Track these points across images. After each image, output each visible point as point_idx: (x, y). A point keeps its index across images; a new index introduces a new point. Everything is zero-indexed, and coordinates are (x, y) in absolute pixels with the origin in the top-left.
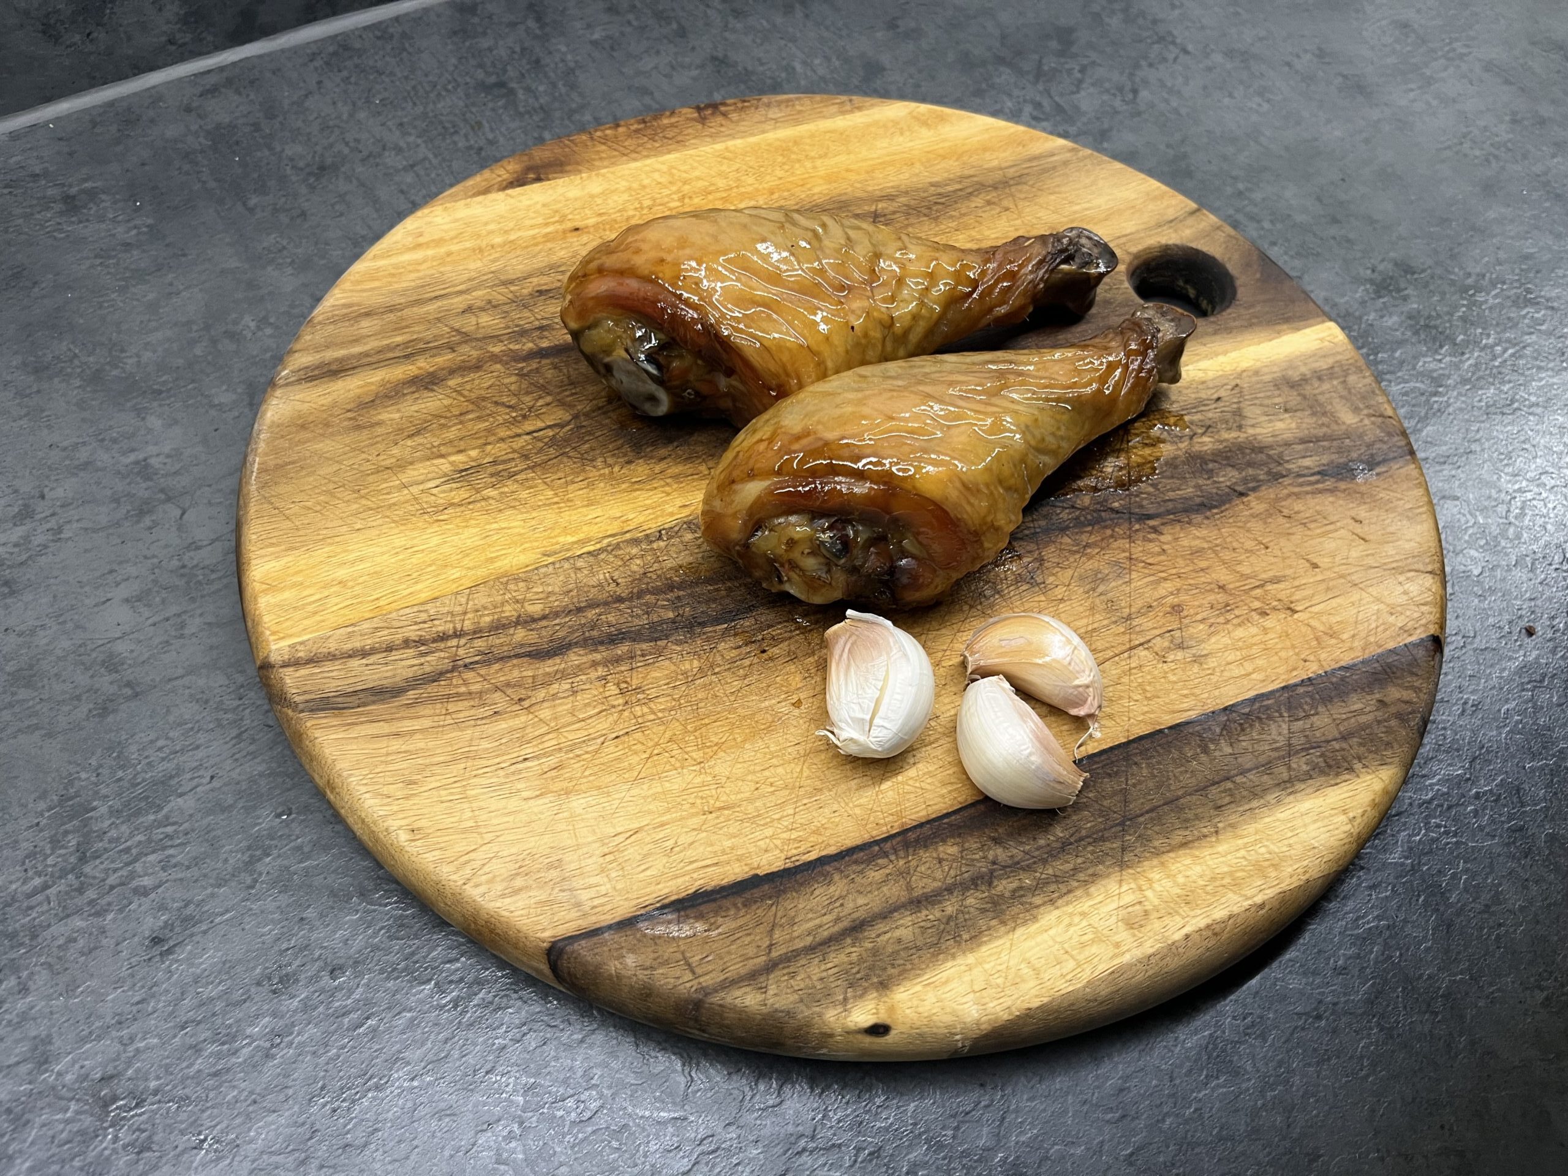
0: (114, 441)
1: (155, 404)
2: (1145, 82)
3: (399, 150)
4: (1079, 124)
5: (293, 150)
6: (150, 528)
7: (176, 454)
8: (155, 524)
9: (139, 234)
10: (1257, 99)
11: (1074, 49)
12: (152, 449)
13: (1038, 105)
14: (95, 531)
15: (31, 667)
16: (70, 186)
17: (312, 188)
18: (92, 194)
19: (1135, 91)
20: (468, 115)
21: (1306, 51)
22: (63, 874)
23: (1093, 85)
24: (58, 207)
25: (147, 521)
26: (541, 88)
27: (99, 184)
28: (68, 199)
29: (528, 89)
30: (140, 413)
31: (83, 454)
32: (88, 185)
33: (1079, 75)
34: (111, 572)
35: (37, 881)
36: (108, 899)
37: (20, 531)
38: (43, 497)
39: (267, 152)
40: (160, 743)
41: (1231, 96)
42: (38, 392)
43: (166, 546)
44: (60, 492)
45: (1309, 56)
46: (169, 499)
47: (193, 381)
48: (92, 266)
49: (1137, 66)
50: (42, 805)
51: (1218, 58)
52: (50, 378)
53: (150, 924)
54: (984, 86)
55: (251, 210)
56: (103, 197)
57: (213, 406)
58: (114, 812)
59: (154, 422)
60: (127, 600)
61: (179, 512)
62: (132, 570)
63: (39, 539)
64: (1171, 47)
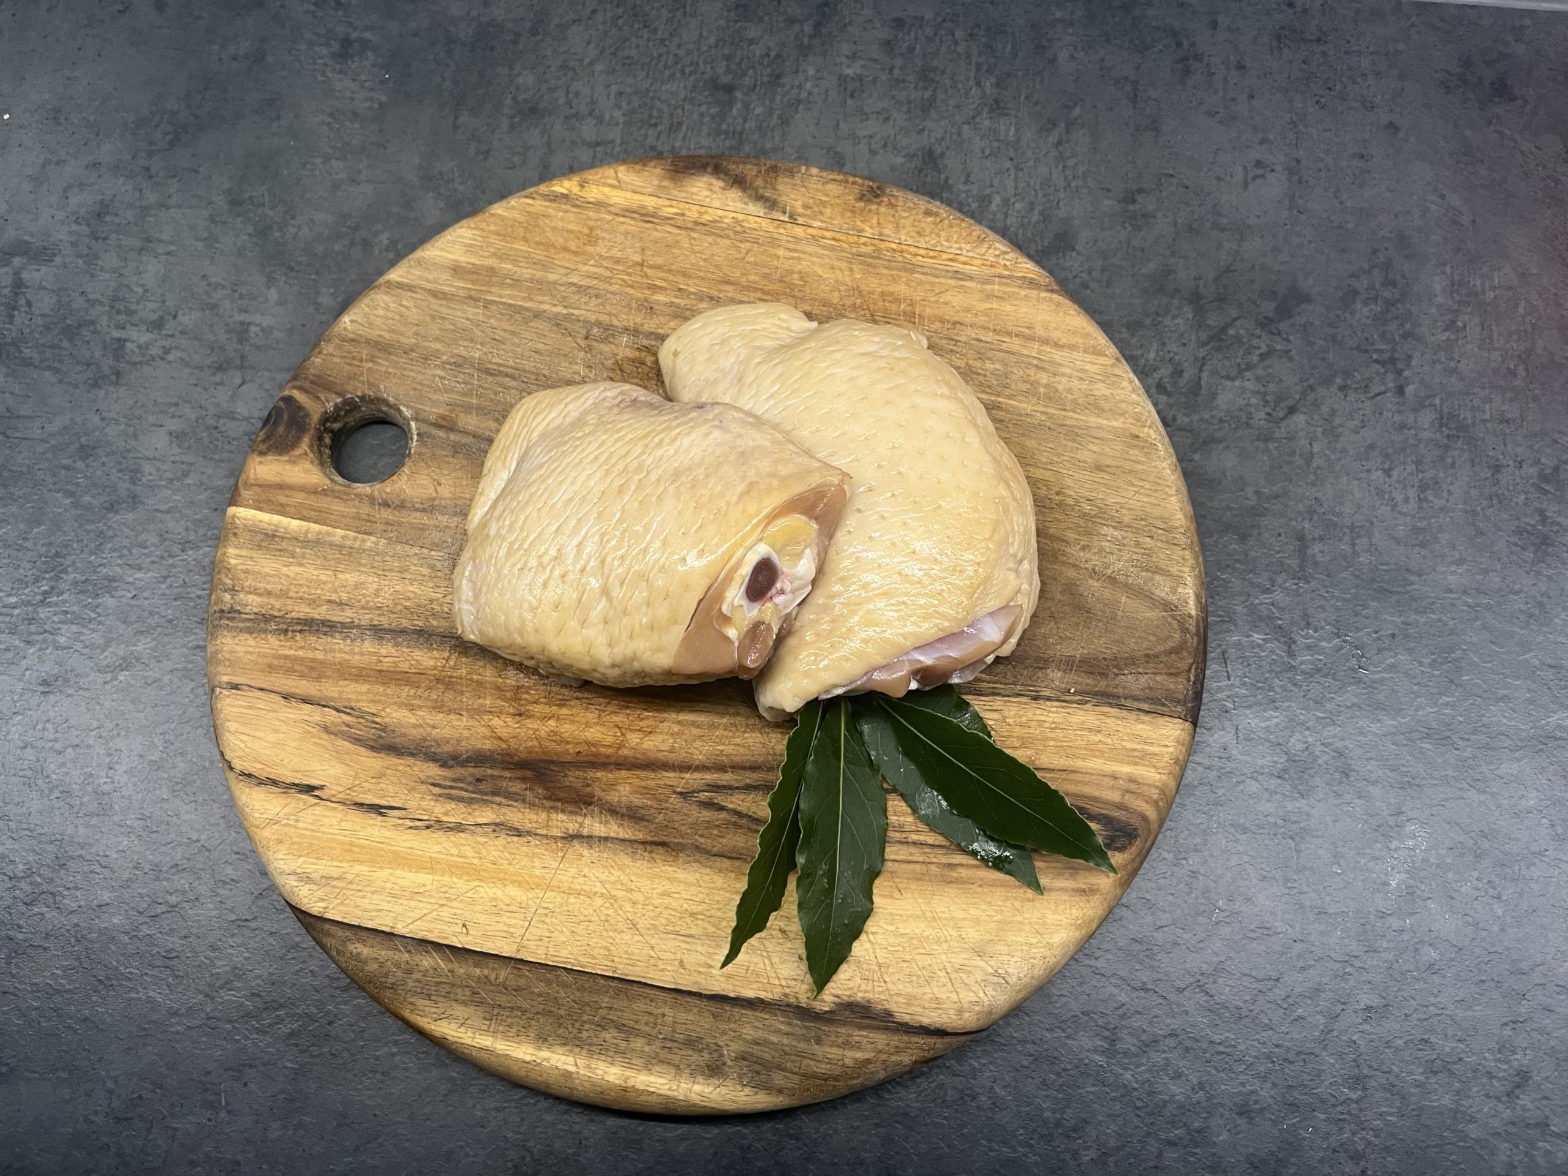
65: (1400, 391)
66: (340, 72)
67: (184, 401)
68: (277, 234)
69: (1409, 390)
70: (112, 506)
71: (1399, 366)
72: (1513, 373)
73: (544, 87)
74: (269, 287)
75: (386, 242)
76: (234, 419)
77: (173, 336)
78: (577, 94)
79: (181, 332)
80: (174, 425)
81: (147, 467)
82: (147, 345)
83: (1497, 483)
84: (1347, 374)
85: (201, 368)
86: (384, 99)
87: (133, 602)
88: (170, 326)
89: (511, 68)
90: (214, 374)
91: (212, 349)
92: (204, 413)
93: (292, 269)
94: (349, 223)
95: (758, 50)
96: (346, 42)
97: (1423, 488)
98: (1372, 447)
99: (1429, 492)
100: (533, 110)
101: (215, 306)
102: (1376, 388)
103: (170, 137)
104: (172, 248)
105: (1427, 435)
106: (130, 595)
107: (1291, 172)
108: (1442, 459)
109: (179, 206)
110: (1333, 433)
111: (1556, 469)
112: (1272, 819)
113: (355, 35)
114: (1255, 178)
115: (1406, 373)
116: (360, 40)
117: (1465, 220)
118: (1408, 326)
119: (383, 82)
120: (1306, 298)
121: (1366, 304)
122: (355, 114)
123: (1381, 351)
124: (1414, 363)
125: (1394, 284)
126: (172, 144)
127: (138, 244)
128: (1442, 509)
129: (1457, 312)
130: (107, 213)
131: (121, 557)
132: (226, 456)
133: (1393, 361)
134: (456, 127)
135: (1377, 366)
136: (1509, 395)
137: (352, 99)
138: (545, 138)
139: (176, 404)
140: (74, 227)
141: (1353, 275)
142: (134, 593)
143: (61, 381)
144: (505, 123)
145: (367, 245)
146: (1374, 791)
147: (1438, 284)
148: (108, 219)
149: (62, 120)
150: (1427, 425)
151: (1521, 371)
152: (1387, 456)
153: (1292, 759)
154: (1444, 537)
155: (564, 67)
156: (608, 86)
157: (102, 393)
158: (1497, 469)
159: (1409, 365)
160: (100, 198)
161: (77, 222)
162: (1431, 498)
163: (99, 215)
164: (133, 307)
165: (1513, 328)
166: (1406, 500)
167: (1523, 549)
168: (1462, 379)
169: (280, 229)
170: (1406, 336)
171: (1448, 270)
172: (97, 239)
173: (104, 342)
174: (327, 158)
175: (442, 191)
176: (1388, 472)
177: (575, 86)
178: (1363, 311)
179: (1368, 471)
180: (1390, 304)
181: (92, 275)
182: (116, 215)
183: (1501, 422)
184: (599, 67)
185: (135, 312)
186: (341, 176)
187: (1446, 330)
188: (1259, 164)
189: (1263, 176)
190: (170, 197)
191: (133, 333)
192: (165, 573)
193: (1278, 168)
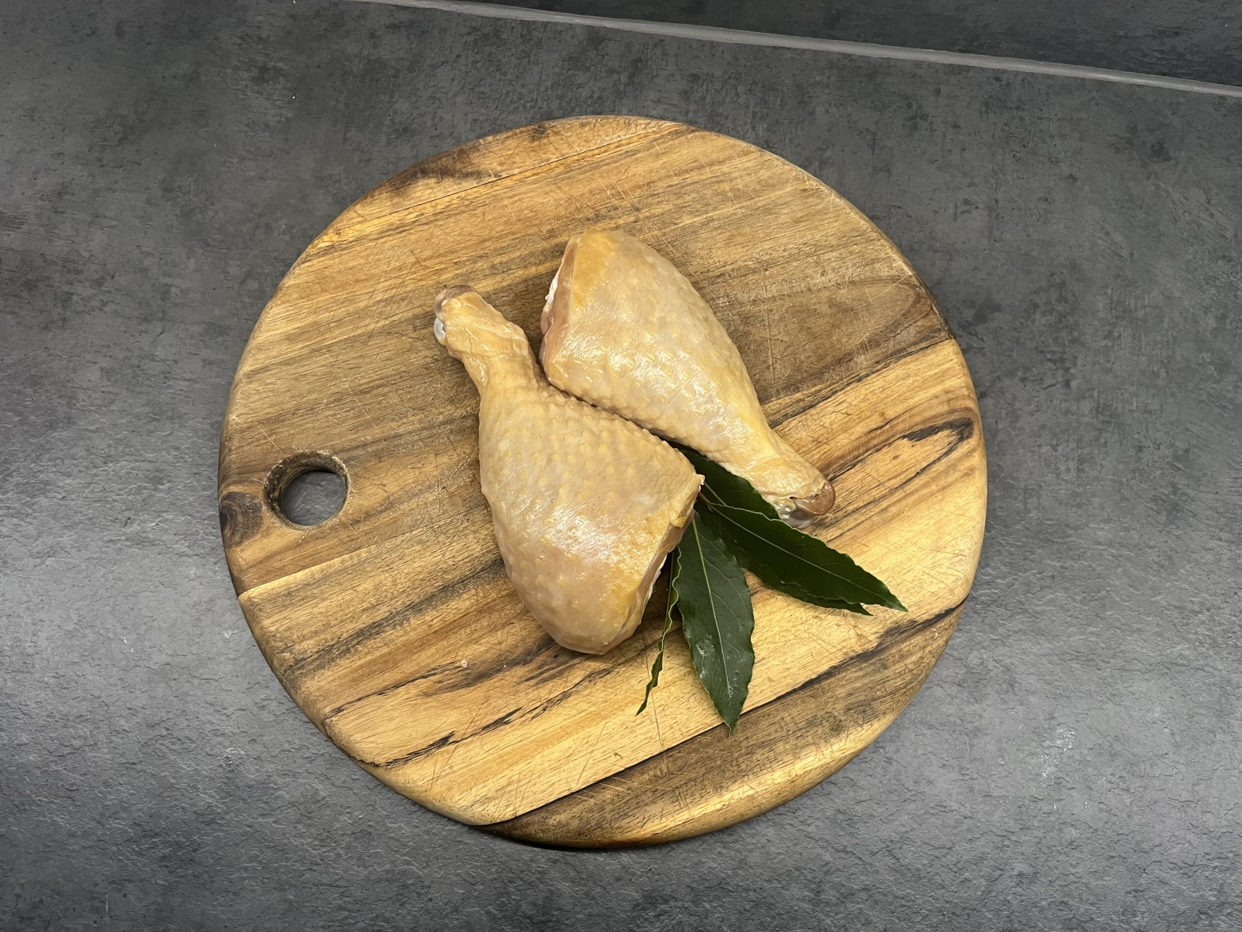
65: (1067, 384)
66: (257, 92)
67: (115, 344)
68: (199, 216)
69: (1074, 384)
70: (51, 425)
71: (1067, 365)
72: (1156, 375)
73: (415, 112)
74: (189, 258)
75: (283, 227)
76: (153, 360)
77: (110, 292)
78: (441, 118)
79: (116, 289)
80: (105, 363)
81: (81, 395)
82: (90, 298)
83: (1139, 459)
84: (1027, 369)
85: (130, 318)
86: (290, 115)
87: (62, 503)
88: (108, 285)
89: (391, 97)
90: (140, 324)
91: (140, 303)
92: (130, 354)
93: (208, 245)
94: (255, 211)
95: (585, 93)
96: (264, 69)
97: (1081, 461)
98: (1043, 427)
99: (1086, 465)
100: (405, 130)
101: (144, 271)
102: (1048, 381)
103: (119, 136)
104: (114, 223)
105: (1087, 419)
106: (61, 497)
107: (991, 210)
108: (1098, 439)
109: (123, 190)
110: (1014, 416)
111: (1187, 451)
112: (952, 719)
113: (271, 64)
114: (963, 213)
115: (1073, 371)
116: (275, 68)
117: (1125, 253)
118: (1075, 334)
119: (291, 102)
120: (997, 308)
121: (1043, 315)
122: (267, 126)
123: (1053, 352)
124: (1079, 363)
125: (1066, 301)
126: (121, 141)
127: (89, 219)
128: (1096, 478)
129: (1114, 325)
130: (67, 193)
131: (55, 466)
132: (144, 389)
133: (1063, 360)
134: (345, 140)
135: (1050, 364)
136: (1152, 391)
137: (265, 114)
138: (414, 152)
139: (108, 346)
140: (40, 203)
141: (1035, 292)
142: (64, 494)
143: (19, 324)
144: (383, 140)
145: (268, 228)
146: (1033, 699)
147: (1101, 303)
148: (67, 197)
149: (36, 118)
150: (1086, 411)
151: (1163, 374)
152: (1055, 435)
153: (970, 671)
154: (1096, 501)
155: (432, 98)
156: (466, 114)
157: (50, 335)
158: (1140, 449)
159: (1075, 364)
160: (61, 180)
161: (42, 199)
162: (1087, 469)
163: (59, 194)
164: (80, 268)
165: (1158, 338)
166: (1068, 470)
167: (1158, 513)
168: (1115, 377)
169: (201, 212)
170: (1073, 341)
171: (1109, 291)
172: (56, 212)
173: (56, 294)
174: (242, 159)
175: (331, 189)
176: (1054, 448)
177: (440, 112)
178: (1041, 321)
179: (1040, 446)
180: (1063, 316)
181: (51, 241)
182: (73, 194)
183: (1145, 412)
184: (460, 99)
185: (82, 272)
186: (253, 173)
187: (1105, 338)
188: (966, 202)
189: (968, 211)
190: (116, 182)
191: (79, 288)
192: (89, 480)
193: (980, 206)
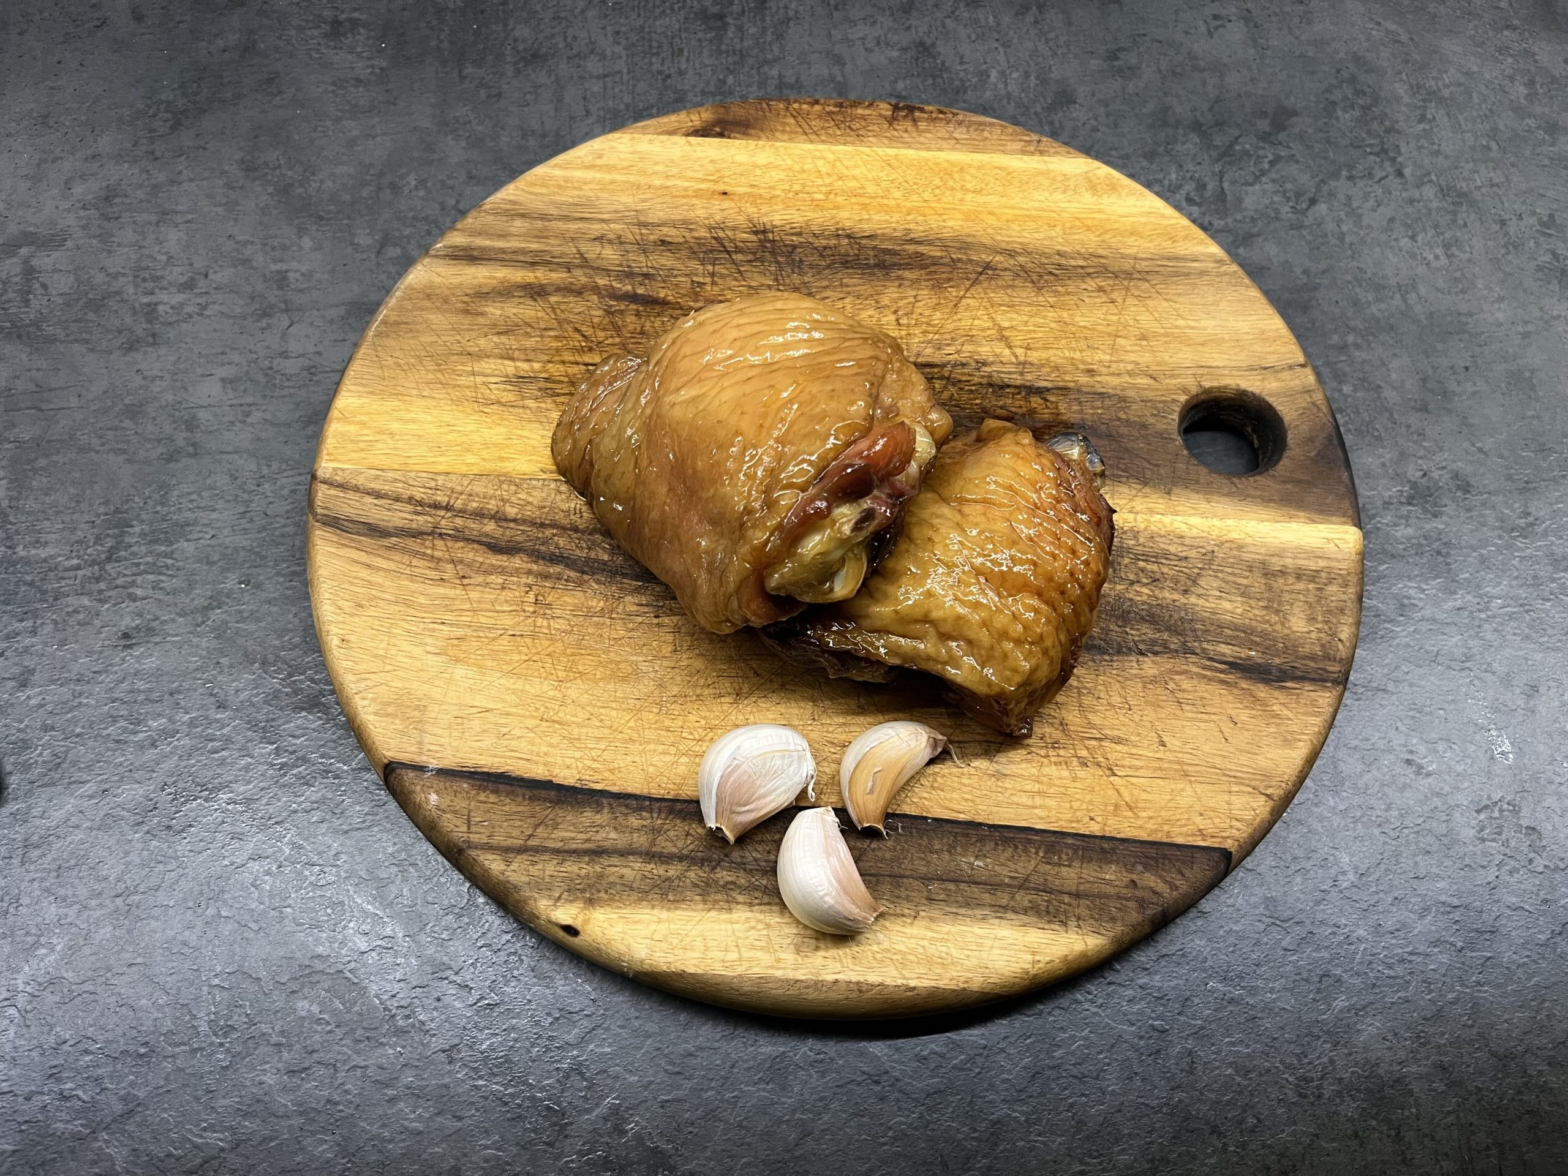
0: (273, 248)
1: (314, 228)
2: (1332, 194)
3: (603, 56)
4: (1229, 220)
5: (523, 31)
6: (263, 329)
7: (307, 276)
8: (269, 326)
9: (372, 73)
10: (1439, 251)
11: (1282, 136)
12: (294, 265)
13: (1201, 186)
14: (228, 316)
15: (141, 405)
16: (343, 12)
17: (518, 72)
18: (355, 24)
19: (1313, 202)
20: (677, 40)
21: (1534, 213)
22: (94, 563)
23: (1274, 181)
24: (326, 28)
25: (264, 323)
26: (752, 30)
27: (363, 17)
28: (336, 23)
29: (740, 28)
30: (301, 231)
31: (248, 251)
32: (356, 15)
33: (1266, 166)
34: (223, 353)
35: (75, 562)
36: (111, 593)
37: (180, 298)
38: (206, 276)
39: (500, 27)
40: (194, 497)
41: (1413, 238)
42: (241, 187)
43: (268, 347)
44: (221, 276)
45: (1533, 220)
46: (286, 310)
47: (349, 218)
48: (325, 91)
49: (1335, 175)
50: (102, 510)
51: (1429, 192)
52: (254, 179)
53: (128, 622)
54: (1161, 149)
55: (462, 78)
56: (362, 30)
57: (352, 244)
58: (143, 535)
59: (307, 243)
60: (223, 380)
61: (287, 323)
62: (236, 357)
63: (189, 309)
64: (1387, 164)
